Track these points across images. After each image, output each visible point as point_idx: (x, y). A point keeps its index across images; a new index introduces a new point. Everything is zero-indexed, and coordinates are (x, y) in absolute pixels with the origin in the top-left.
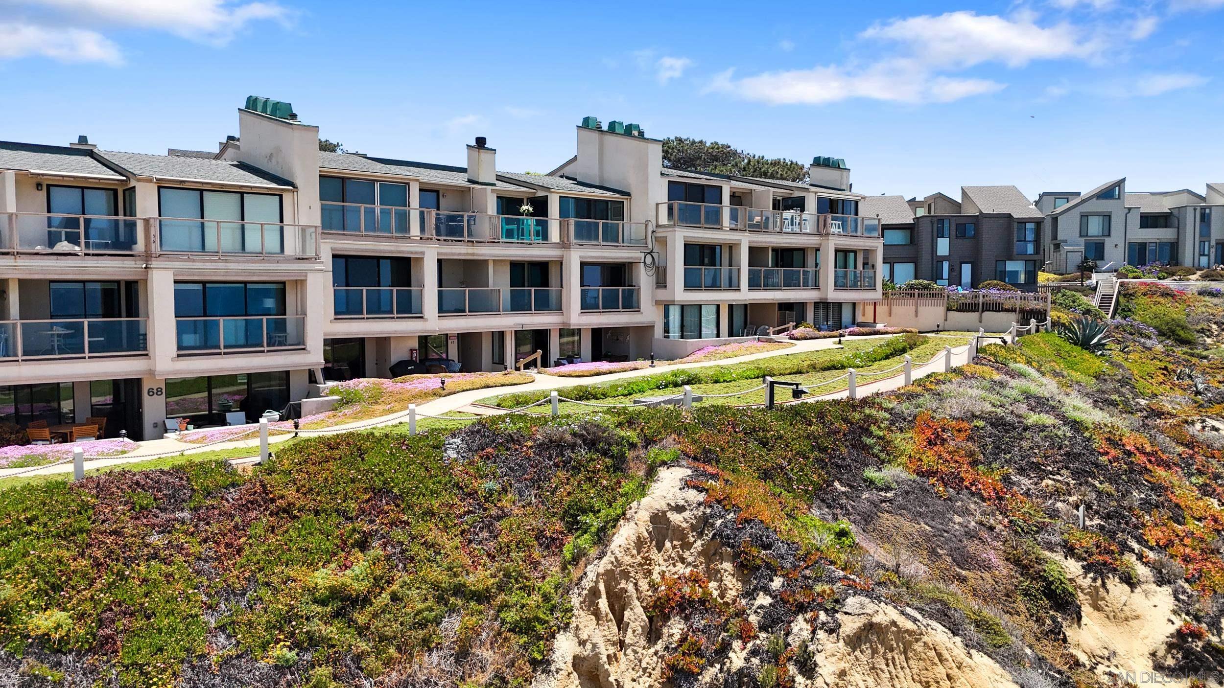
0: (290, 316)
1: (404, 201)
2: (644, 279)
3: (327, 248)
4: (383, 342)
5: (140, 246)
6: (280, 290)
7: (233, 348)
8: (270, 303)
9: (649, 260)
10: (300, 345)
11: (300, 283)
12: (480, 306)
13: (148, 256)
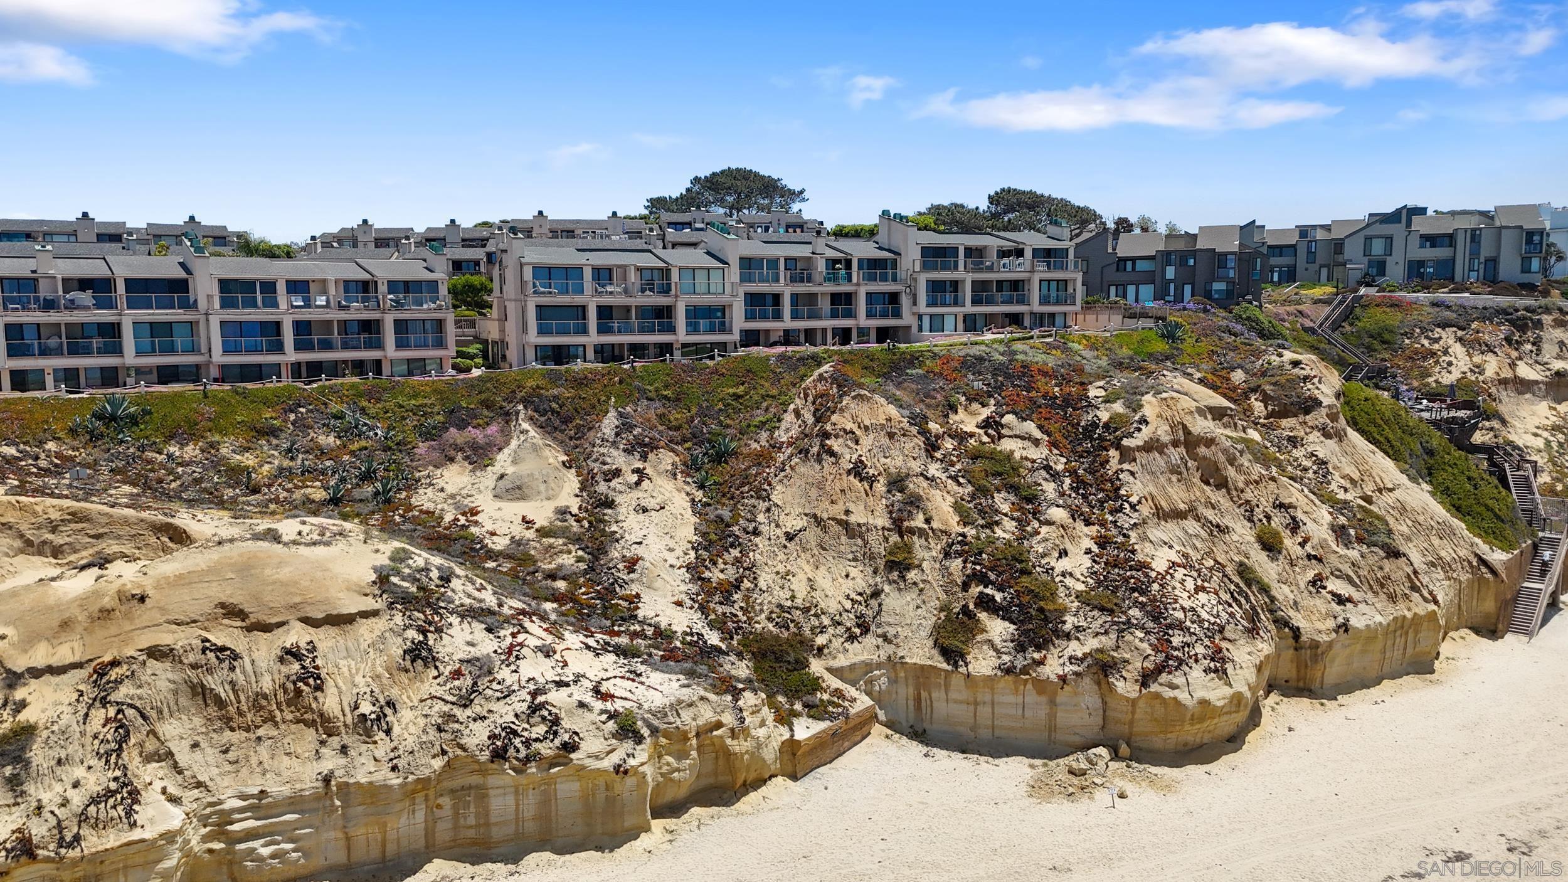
0: (727, 320)
1: (777, 268)
2: (905, 301)
3: (741, 291)
4: (767, 332)
5: (673, 292)
6: (723, 309)
7: (705, 333)
8: (719, 314)
9: (908, 290)
10: (730, 331)
11: (731, 306)
12: (814, 315)
13: (676, 296)
